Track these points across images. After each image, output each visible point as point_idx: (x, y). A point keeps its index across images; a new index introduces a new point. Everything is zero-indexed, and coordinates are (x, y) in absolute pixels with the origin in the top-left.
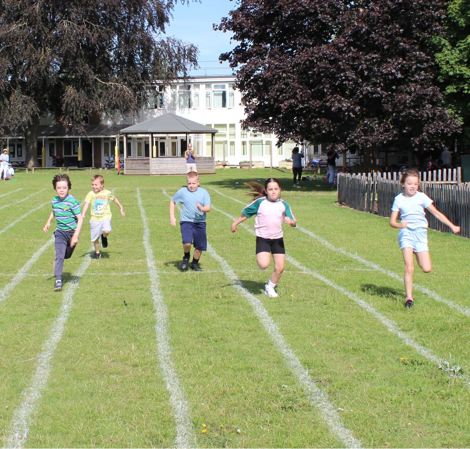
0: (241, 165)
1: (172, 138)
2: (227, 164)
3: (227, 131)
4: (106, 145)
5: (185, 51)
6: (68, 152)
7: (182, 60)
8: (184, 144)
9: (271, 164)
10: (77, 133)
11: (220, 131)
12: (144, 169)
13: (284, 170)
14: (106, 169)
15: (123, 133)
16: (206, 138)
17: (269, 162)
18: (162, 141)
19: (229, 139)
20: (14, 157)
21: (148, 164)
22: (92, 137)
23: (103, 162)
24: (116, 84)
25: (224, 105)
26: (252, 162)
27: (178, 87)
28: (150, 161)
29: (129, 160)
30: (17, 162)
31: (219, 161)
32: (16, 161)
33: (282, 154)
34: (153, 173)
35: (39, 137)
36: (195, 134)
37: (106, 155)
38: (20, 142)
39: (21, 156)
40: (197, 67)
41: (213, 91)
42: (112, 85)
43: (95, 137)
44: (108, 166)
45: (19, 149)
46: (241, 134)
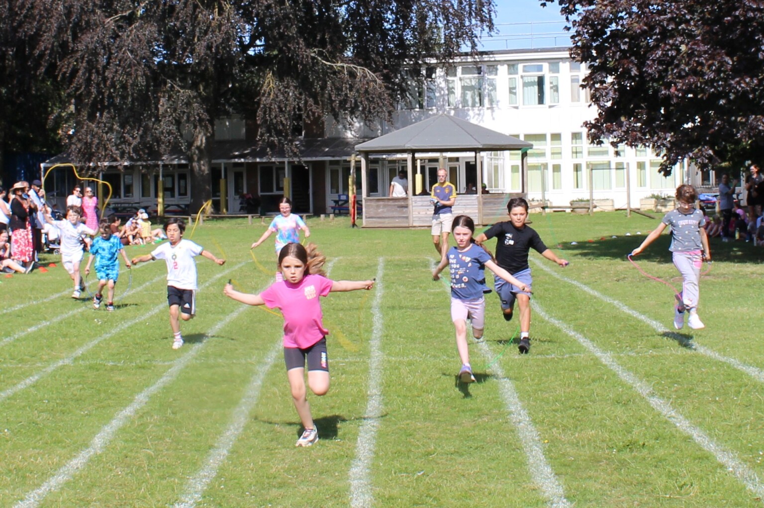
0: (575, 206)
1: (451, 159)
2: (549, 205)
3: (547, 146)
4: (334, 174)
5: (470, 7)
6: (267, 187)
7: (466, 20)
8: (471, 170)
9: (629, 203)
10: (282, 153)
11: (537, 146)
12: (399, 217)
13: (652, 215)
14: (332, 216)
15: (360, 152)
16: (510, 159)
17: (626, 201)
18: (433, 165)
19: (550, 161)
20: (173, 196)
21: (406, 207)
22: (309, 159)
23: (330, 203)
24: (352, 65)
25: (541, 100)
26: (593, 200)
27: (459, 70)
28: (410, 202)
29: (371, 200)
30: (178, 206)
31: (533, 200)
32: (176, 203)
33: (645, 185)
34: (414, 225)
35: (214, 161)
36: (490, 152)
37: (334, 190)
38: (182, 171)
39: (185, 194)
40: (492, 33)
41: (522, 77)
42: (343, 67)
43: (314, 159)
44: (337, 211)
45: (182, 182)
46: (573, 153)
